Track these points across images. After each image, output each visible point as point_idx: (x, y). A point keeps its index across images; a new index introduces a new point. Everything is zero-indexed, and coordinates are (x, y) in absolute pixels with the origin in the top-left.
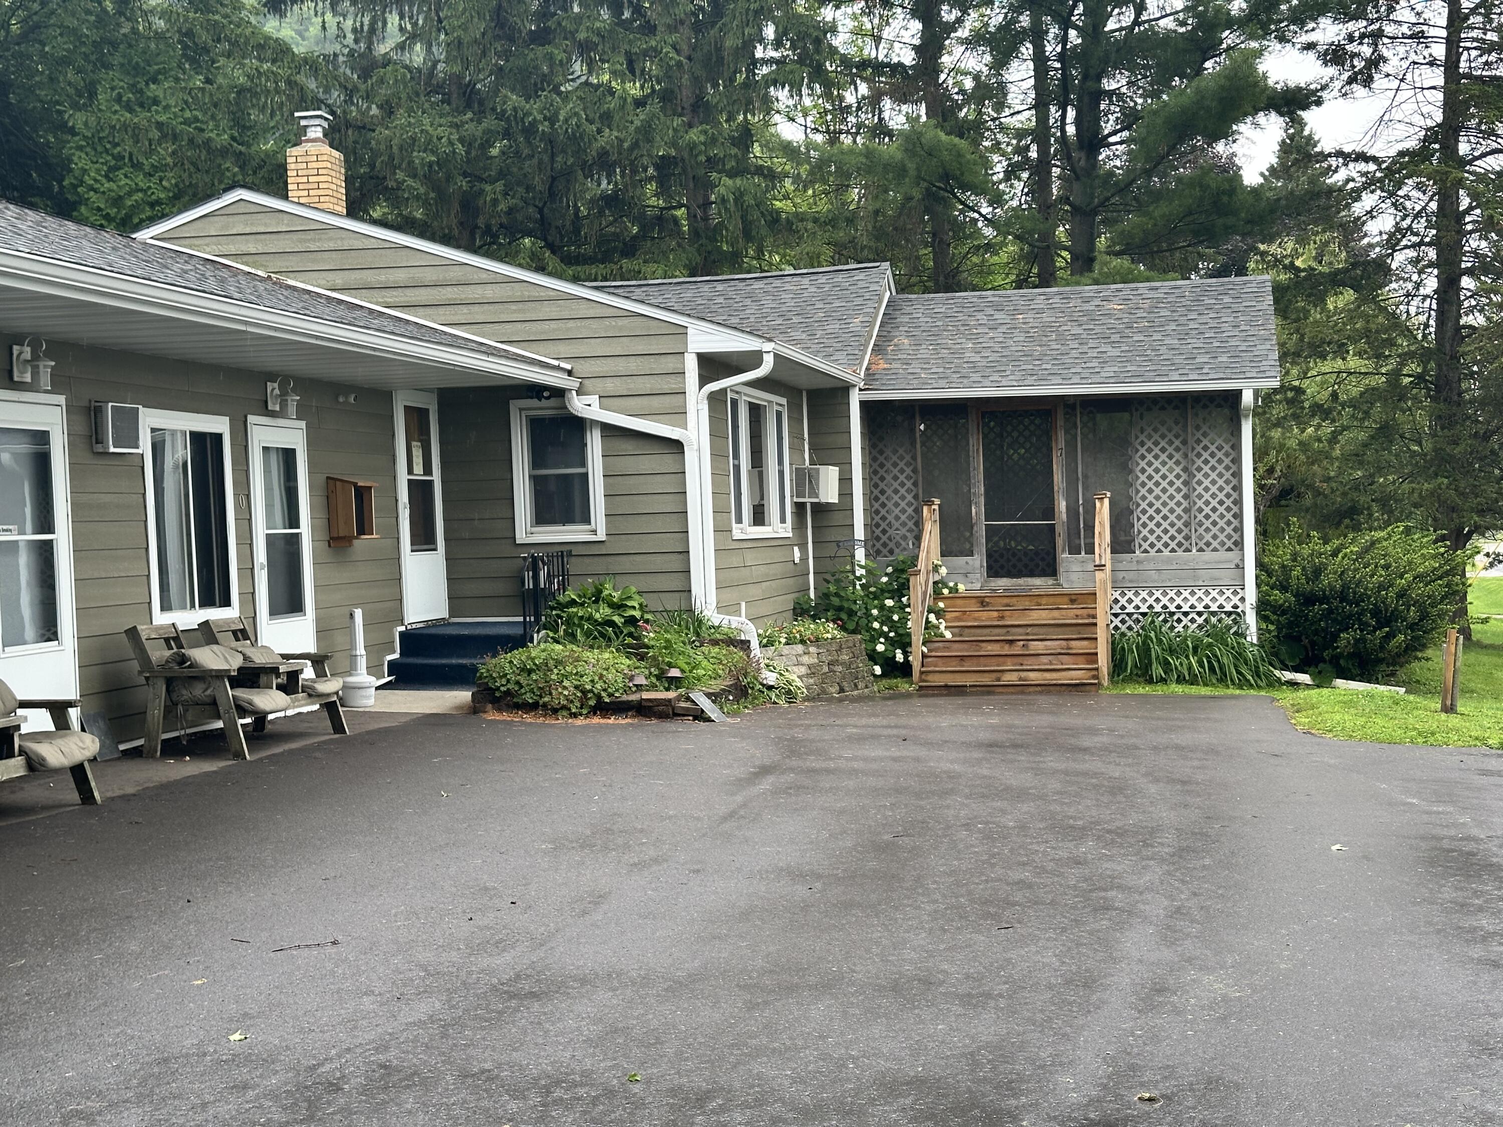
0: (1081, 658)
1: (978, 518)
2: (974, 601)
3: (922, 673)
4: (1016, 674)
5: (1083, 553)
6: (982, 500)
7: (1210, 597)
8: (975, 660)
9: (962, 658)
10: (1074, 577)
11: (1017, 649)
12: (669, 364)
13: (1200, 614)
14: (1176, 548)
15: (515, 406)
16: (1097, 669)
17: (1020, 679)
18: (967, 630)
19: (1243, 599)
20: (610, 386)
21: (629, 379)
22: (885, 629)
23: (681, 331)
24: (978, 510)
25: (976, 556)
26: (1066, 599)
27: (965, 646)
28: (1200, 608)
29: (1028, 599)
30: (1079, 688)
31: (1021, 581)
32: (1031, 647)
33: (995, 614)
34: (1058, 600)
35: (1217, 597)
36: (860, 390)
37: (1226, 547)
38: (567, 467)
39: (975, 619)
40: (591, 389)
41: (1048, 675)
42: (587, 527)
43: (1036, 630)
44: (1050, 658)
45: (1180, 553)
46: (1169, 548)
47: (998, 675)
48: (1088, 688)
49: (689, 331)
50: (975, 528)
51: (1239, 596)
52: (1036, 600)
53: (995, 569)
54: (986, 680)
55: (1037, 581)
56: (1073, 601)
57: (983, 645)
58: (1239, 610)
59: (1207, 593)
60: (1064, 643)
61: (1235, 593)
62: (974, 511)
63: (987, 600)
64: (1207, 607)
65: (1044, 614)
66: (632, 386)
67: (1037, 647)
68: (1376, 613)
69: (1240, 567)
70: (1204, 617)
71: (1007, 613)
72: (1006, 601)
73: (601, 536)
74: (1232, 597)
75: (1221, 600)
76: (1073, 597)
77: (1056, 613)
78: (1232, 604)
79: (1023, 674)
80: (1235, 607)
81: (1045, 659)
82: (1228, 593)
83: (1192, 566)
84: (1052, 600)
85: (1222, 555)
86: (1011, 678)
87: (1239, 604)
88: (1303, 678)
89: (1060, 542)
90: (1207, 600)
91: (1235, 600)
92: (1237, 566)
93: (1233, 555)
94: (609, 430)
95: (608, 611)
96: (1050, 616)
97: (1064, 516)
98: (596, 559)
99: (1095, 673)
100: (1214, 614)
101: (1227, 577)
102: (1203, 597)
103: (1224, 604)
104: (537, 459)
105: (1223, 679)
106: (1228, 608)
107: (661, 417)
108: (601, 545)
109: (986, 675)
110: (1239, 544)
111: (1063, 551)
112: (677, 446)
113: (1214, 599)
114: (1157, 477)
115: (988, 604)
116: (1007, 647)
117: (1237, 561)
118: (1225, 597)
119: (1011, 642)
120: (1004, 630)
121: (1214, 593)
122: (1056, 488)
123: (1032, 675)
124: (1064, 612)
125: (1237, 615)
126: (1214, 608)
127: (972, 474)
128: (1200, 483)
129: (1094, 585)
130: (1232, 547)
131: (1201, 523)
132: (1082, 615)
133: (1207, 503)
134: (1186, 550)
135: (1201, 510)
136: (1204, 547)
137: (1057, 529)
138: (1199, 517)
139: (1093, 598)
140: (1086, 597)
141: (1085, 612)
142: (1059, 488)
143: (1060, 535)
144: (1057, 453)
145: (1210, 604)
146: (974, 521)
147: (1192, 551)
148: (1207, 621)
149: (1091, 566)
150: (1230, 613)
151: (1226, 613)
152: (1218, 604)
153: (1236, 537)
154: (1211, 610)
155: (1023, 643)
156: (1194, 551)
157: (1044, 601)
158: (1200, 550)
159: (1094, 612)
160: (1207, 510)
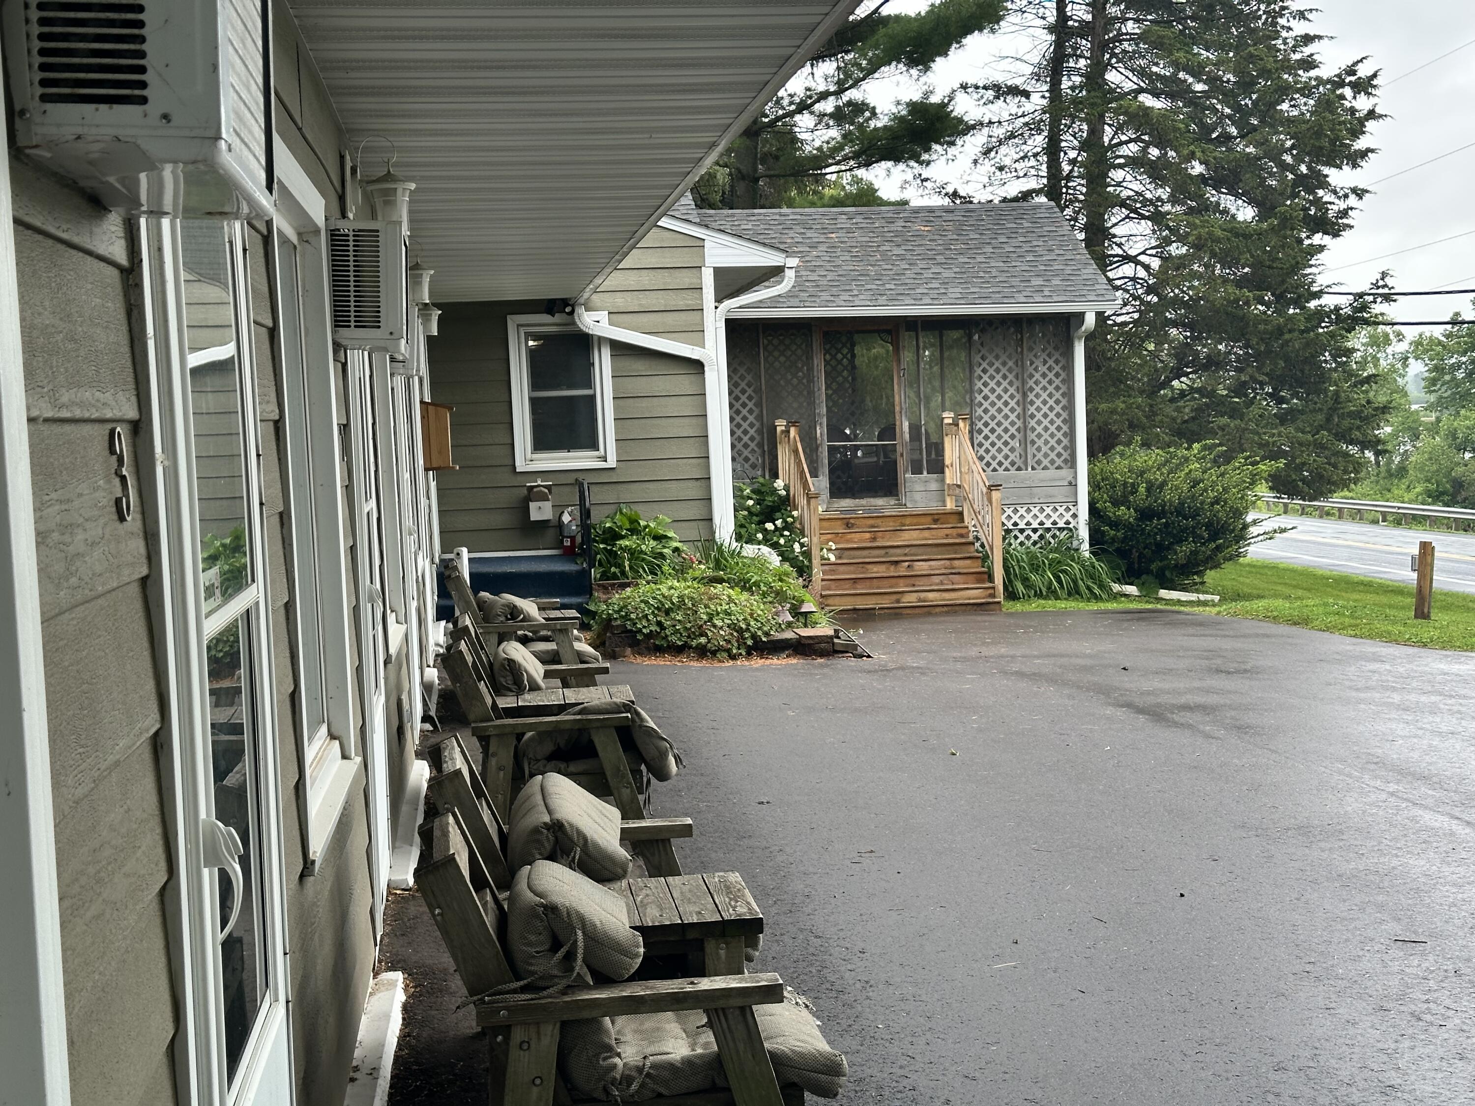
0: (971, 577)
1: (822, 439)
2: (839, 522)
3: (823, 597)
4: (915, 595)
5: (925, 473)
6: (825, 420)
7: (1045, 514)
8: (868, 583)
9: (855, 580)
11: (902, 570)
12: (685, 279)
13: (1035, 531)
14: (1009, 467)
15: (512, 321)
16: (994, 588)
17: (920, 600)
18: (847, 553)
19: (1075, 516)
20: (621, 302)
21: (641, 295)
23: (699, 243)
24: (821, 431)
25: (821, 478)
26: (929, 519)
27: (852, 568)
28: (1035, 525)
29: (892, 519)
30: (983, 607)
31: (864, 502)
32: (916, 568)
33: (868, 535)
34: (922, 520)
35: (1051, 514)
37: (1056, 465)
38: (570, 387)
39: (848, 541)
40: (599, 304)
41: (947, 595)
42: (596, 453)
43: (914, 550)
44: (941, 577)
45: (1013, 471)
46: (1003, 467)
47: (896, 597)
48: (992, 607)
49: (707, 244)
50: (820, 449)
51: (1071, 513)
52: (900, 520)
53: (837, 490)
54: (886, 602)
55: (880, 502)
56: (936, 521)
57: (869, 566)
58: (1071, 526)
59: (1042, 510)
60: (948, 562)
61: (1068, 509)
62: (818, 432)
63: (852, 521)
64: (1041, 523)
65: (915, 534)
66: (644, 302)
67: (921, 567)
68: (1209, 525)
69: (1073, 485)
70: (1038, 534)
71: (880, 534)
72: (871, 522)
73: (612, 462)
74: (1064, 513)
75: (1055, 517)
76: (936, 517)
77: (926, 534)
78: (1064, 520)
79: (923, 595)
80: (1068, 523)
81: (936, 579)
82: (1061, 510)
83: (1028, 483)
84: (915, 520)
85: (1052, 473)
86: (910, 599)
87: (1071, 520)
88: (1132, 590)
89: (902, 464)
90: (1042, 517)
91: (1068, 516)
92: (1070, 484)
93: (1066, 473)
94: (620, 349)
95: (653, 543)
96: (921, 536)
97: (907, 436)
98: (606, 487)
99: (991, 591)
100: (1048, 530)
101: (1060, 494)
102: (1038, 514)
103: (1058, 520)
104: (537, 380)
105: (1074, 592)
106: (1061, 524)
107: (674, 335)
108: (611, 473)
109: (886, 597)
110: (1072, 462)
111: (905, 472)
112: (698, 366)
113: (1048, 516)
114: (993, 397)
115: (853, 525)
116: (892, 568)
117: (1070, 478)
118: (1058, 513)
119: (896, 563)
120: (882, 552)
121: (1048, 510)
122: (897, 409)
123: (931, 595)
124: (934, 532)
125: (1071, 532)
126: (1048, 525)
127: (816, 394)
128: (1032, 403)
129: (940, 504)
130: (1062, 465)
131: (1033, 442)
132: (951, 535)
133: (1039, 423)
134: (1019, 469)
135: (1033, 429)
136: (1036, 466)
137: (899, 449)
138: (1032, 436)
139: (956, 517)
140: (948, 516)
141: (954, 531)
142: (901, 408)
143: (902, 455)
144: (899, 373)
145: (1045, 520)
146: (819, 442)
147: (1027, 469)
148: (1042, 537)
149: (934, 486)
150: (1064, 529)
151: (1059, 529)
152: (1051, 520)
153: (1065, 455)
154: (1045, 526)
155: (907, 564)
156: (1030, 469)
157: (908, 521)
158: (1033, 468)
159: (963, 531)
160: (1039, 429)
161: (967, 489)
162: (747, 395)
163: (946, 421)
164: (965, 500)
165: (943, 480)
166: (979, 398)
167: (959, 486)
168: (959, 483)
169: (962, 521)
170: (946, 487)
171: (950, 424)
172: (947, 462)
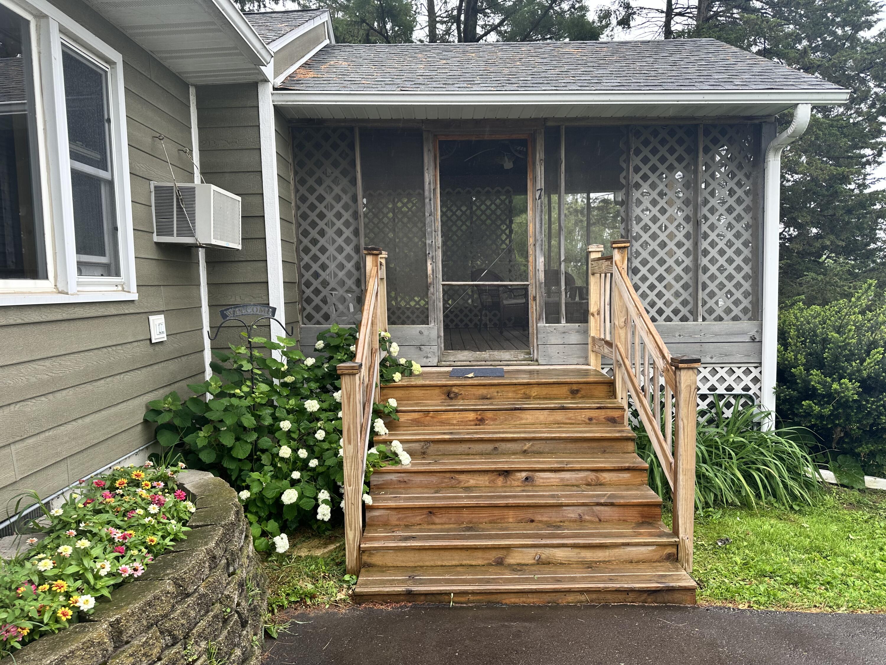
1: (435, 277)
2: (437, 391)
3: (361, 551)
4: (533, 551)
5: (563, 321)
6: (439, 253)
7: (718, 376)
9: (431, 510)
10: (553, 350)
11: (517, 487)
13: (703, 397)
14: (672, 315)
16: (677, 545)
18: (433, 447)
19: (756, 380)
22: (303, 453)
24: (434, 267)
25: (432, 325)
26: (565, 390)
28: (704, 390)
29: (512, 388)
30: (663, 597)
31: (486, 355)
32: (539, 482)
33: (472, 416)
34: (555, 391)
35: (726, 376)
36: (275, 89)
37: (733, 314)
39: (443, 427)
41: (588, 555)
44: (580, 510)
45: (676, 322)
46: (664, 316)
47: (499, 554)
48: (677, 596)
50: (431, 290)
51: (752, 376)
52: (523, 390)
53: (454, 338)
55: (505, 355)
56: (574, 393)
57: (462, 477)
58: (751, 393)
59: (714, 372)
60: (592, 476)
61: (748, 372)
62: (430, 267)
63: (455, 390)
64: (713, 388)
65: (542, 416)
67: (547, 482)
69: (757, 341)
70: (708, 401)
71: (489, 414)
72: (483, 391)
74: (743, 376)
75: (730, 380)
76: (575, 387)
77: (559, 416)
78: (742, 385)
79: (546, 553)
80: (747, 388)
81: (571, 514)
82: (739, 372)
83: (698, 338)
84: (545, 391)
85: (727, 325)
86: (523, 563)
87: (751, 385)
88: (828, 476)
89: (534, 308)
90: (713, 381)
91: (747, 380)
92: (753, 339)
93: (746, 325)
96: (551, 419)
97: (541, 276)
99: (671, 550)
100: (722, 396)
101: (739, 352)
102: (709, 376)
103: (734, 385)
105: (774, 501)
106: (738, 390)
109: (479, 554)
111: (539, 319)
113: (722, 380)
114: (654, 228)
115: (456, 395)
116: (500, 481)
117: (753, 333)
118: (734, 376)
119: (506, 473)
121: (722, 372)
122: (531, 241)
123: (560, 555)
124: (571, 414)
125: (751, 399)
126: (721, 390)
127: (428, 220)
128: (706, 236)
129: (582, 360)
130: (741, 315)
131: (705, 286)
132: (597, 419)
133: (713, 261)
134: (684, 319)
135: (705, 270)
136: (706, 316)
137: (532, 292)
138: (703, 278)
139: (604, 388)
140: (592, 387)
141: (602, 414)
142: (535, 240)
143: (535, 299)
144: (534, 195)
145: (717, 385)
146: (430, 280)
147: (696, 320)
148: (712, 405)
149: (574, 338)
150: (742, 396)
151: (736, 396)
152: (726, 385)
153: (746, 303)
154: (717, 392)
155: (524, 474)
156: (700, 319)
157: (534, 392)
158: (704, 319)
159: (616, 414)
160: (713, 269)
161: (622, 350)
162: (343, 220)
163: (593, 256)
164: (620, 366)
165: (586, 332)
166: (636, 229)
167: (609, 344)
168: (608, 338)
169: (613, 394)
170: (590, 340)
171: (599, 259)
172: (593, 308)
